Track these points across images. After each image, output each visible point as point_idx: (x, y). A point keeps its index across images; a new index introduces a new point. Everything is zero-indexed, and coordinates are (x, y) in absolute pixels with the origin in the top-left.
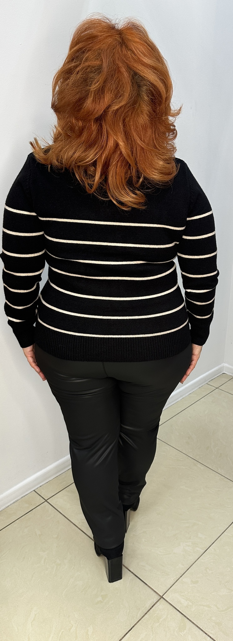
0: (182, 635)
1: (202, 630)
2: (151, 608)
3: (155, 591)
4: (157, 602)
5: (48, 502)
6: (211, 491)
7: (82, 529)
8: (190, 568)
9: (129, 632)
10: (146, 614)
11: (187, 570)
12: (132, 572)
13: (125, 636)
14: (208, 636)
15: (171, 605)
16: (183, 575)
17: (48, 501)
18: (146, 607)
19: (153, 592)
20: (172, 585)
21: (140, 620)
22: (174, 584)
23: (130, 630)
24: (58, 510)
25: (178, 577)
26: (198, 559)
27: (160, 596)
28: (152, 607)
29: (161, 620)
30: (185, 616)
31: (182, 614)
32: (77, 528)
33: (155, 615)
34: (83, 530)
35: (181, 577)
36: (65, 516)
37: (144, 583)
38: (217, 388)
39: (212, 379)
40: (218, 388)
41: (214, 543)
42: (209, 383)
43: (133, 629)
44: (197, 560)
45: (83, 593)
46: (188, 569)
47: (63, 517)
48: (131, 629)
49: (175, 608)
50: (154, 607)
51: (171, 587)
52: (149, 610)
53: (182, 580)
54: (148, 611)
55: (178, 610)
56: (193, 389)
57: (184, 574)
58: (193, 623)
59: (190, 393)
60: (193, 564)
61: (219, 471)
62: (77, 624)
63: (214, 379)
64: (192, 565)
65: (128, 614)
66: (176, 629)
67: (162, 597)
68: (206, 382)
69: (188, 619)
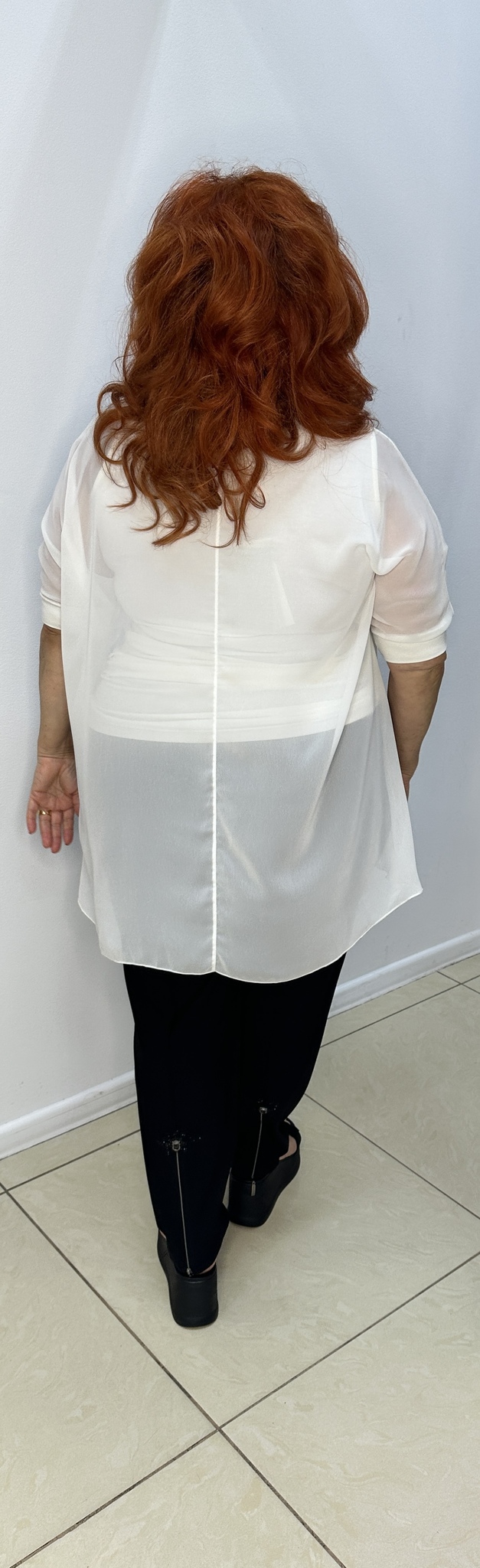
0: (247, 1518)
1: (296, 1515)
2: (188, 1450)
3: (206, 1415)
4: (206, 1438)
5: (10, 1195)
6: (391, 1212)
7: (71, 1261)
8: (300, 1375)
9: (125, 1492)
10: (174, 1459)
11: (293, 1379)
12: (163, 1367)
13: (114, 1499)
14: (308, 1529)
15: (237, 1449)
16: (279, 1388)
17: (10, 1192)
18: (178, 1445)
19: (201, 1415)
20: (250, 1408)
21: (158, 1470)
22: (253, 1405)
23: (130, 1489)
24: (30, 1213)
25: (266, 1391)
26: (324, 1358)
27: (215, 1426)
28: (192, 1447)
29: (206, 1478)
30: (264, 1479)
31: (257, 1472)
32: (62, 1258)
33: (195, 1465)
34: (72, 1263)
35: (274, 1391)
36: (41, 1227)
37: (186, 1393)
38: (460, 984)
39: (452, 962)
40: (462, 984)
41: (370, 1327)
42: (443, 971)
43: (136, 1487)
44: (321, 1360)
45: (44, 1395)
46: (296, 1377)
47: (37, 1230)
48: (134, 1486)
49: (245, 1458)
50: (197, 1447)
51: (245, 1411)
52: (183, 1453)
53: (275, 1399)
54: (180, 1455)
55: (250, 1464)
56: (399, 981)
57: (282, 1387)
58: (279, 1496)
59: (391, 988)
60: (310, 1367)
61: (422, 1171)
62: (15, 1458)
63: (457, 962)
64: (306, 1370)
65: (132, 1455)
66: (236, 1504)
67: (219, 1429)
68: (437, 969)
69: (269, 1485)
